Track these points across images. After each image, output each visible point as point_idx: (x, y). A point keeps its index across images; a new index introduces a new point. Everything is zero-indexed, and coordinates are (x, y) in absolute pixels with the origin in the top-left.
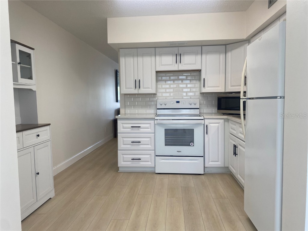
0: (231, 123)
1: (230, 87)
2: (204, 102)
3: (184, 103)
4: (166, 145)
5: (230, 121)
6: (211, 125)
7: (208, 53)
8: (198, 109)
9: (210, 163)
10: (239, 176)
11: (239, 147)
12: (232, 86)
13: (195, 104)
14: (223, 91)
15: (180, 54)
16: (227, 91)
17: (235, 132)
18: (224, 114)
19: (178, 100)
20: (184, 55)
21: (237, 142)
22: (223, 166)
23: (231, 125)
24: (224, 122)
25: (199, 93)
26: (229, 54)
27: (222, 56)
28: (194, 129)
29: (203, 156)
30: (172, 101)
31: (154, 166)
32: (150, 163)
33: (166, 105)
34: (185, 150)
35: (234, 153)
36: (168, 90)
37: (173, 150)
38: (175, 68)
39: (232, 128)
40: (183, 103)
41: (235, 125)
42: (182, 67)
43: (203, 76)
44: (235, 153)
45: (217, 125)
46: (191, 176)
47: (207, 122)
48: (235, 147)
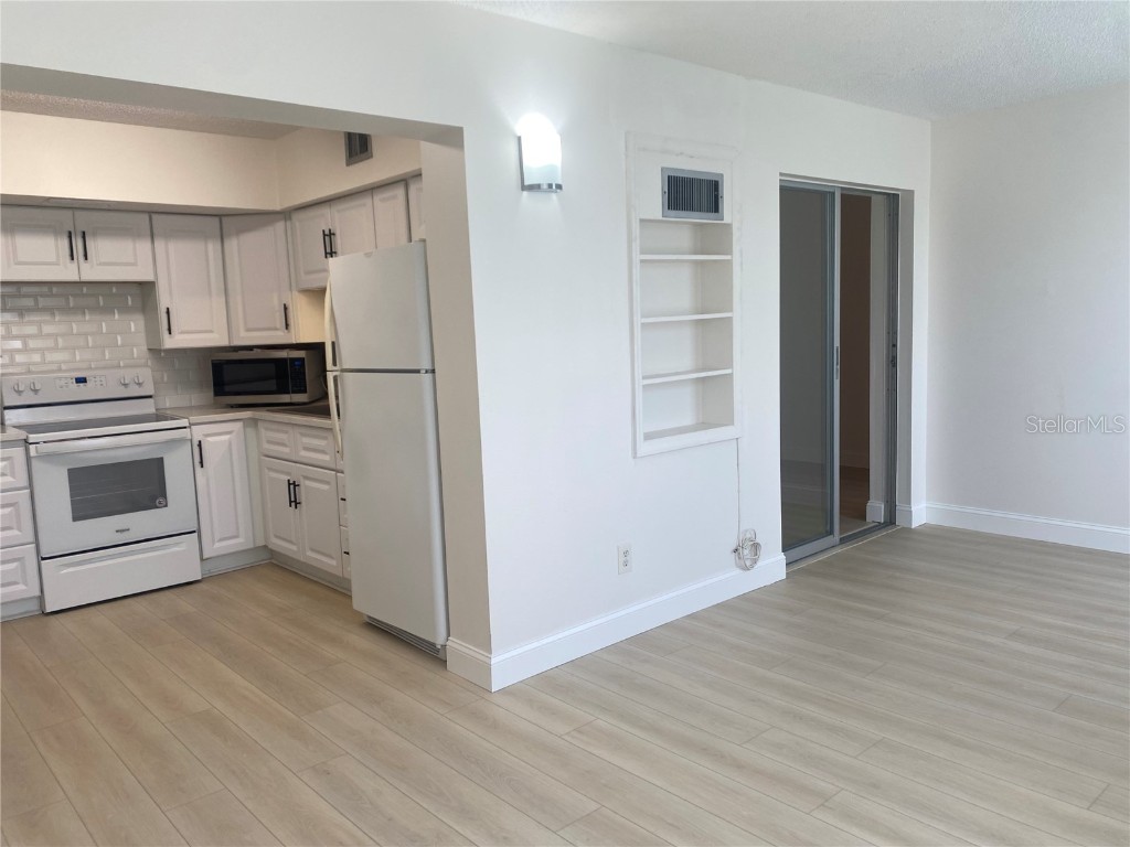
0: (267, 429)
1: (243, 333)
2: (163, 378)
3: (104, 383)
4: (75, 519)
5: (260, 424)
6: (209, 439)
7: (171, 234)
8: (150, 397)
9: (217, 545)
10: (309, 553)
11: (305, 484)
12: (248, 330)
13: (139, 384)
14: (224, 342)
15: (84, 233)
16: (237, 342)
17: (286, 450)
18: (232, 407)
19: (80, 375)
20: (95, 234)
21: (297, 472)
22: (251, 546)
23: (265, 434)
24: (244, 427)
25: (145, 348)
26: (232, 244)
27: (213, 248)
28: (162, 459)
29: (198, 531)
30: (60, 378)
31: (38, 593)
32: (21, 587)
33: (40, 392)
34: (140, 522)
35: (291, 502)
36: (32, 344)
37: (103, 529)
38: (68, 272)
39: (269, 442)
40: (98, 383)
41: (286, 432)
42: (91, 272)
43: (164, 300)
44: (295, 501)
45: (226, 437)
46: (167, 593)
47: (198, 433)
48: (293, 485)
